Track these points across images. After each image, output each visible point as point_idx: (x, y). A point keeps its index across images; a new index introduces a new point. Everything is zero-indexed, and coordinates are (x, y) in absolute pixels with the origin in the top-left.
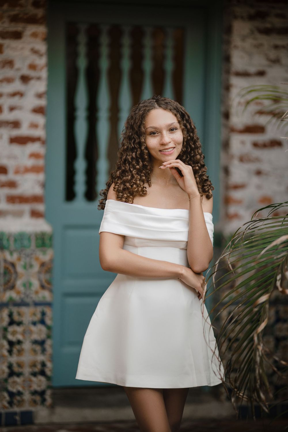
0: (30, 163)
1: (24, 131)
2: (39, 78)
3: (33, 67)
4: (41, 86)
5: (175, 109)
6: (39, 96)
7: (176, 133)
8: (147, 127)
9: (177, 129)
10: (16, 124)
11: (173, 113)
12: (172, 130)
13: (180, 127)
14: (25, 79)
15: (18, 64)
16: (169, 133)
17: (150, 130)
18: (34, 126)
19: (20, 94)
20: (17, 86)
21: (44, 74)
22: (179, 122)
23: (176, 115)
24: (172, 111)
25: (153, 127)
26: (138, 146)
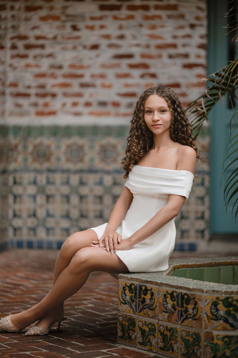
0: (195, 80)
1: (192, 60)
2: (201, 26)
3: (197, 18)
4: (203, 31)
5: (168, 96)
6: (202, 37)
7: (165, 114)
8: (145, 107)
9: (166, 111)
10: (186, 56)
11: (165, 99)
12: (162, 111)
13: (170, 110)
14: (192, 26)
15: (188, 17)
16: (160, 113)
17: (146, 109)
18: (199, 56)
19: (189, 36)
20: (188, 31)
21: (205, 22)
22: (169, 106)
23: (167, 101)
24: (165, 98)
25: (149, 107)
26: (139, 119)
